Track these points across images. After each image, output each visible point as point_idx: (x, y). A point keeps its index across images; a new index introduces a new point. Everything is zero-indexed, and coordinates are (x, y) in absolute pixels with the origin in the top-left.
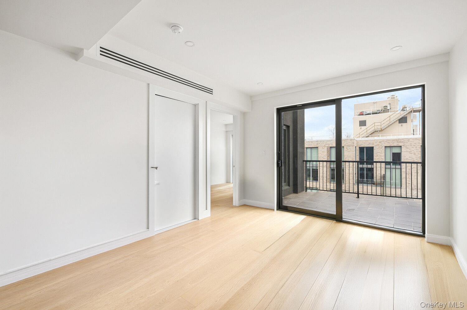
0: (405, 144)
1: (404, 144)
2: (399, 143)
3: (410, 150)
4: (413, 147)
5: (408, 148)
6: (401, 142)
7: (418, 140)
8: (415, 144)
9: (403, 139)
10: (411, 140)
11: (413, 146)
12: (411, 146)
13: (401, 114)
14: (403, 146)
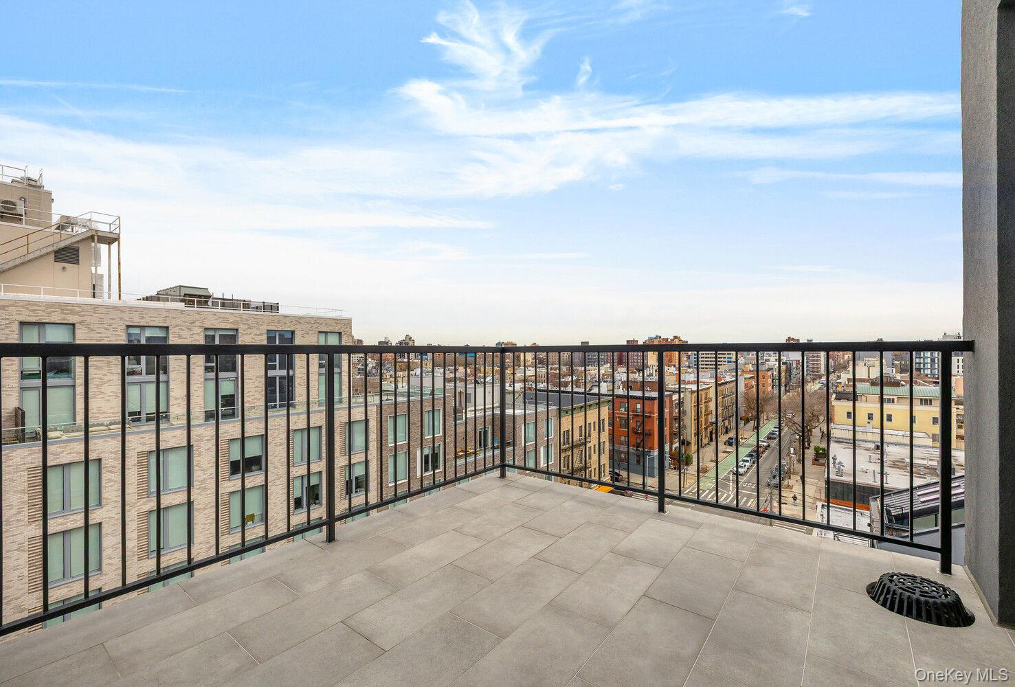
0: (85, 318)
1: (81, 319)
2: (66, 314)
3: (100, 335)
4: (108, 327)
5: (92, 330)
6: (72, 313)
7: (119, 310)
8: (111, 322)
9: (79, 305)
10: (102, 310)
11: (106, 326)
12: (101, 326)
13: (63, 237)
14: (80, 323)
